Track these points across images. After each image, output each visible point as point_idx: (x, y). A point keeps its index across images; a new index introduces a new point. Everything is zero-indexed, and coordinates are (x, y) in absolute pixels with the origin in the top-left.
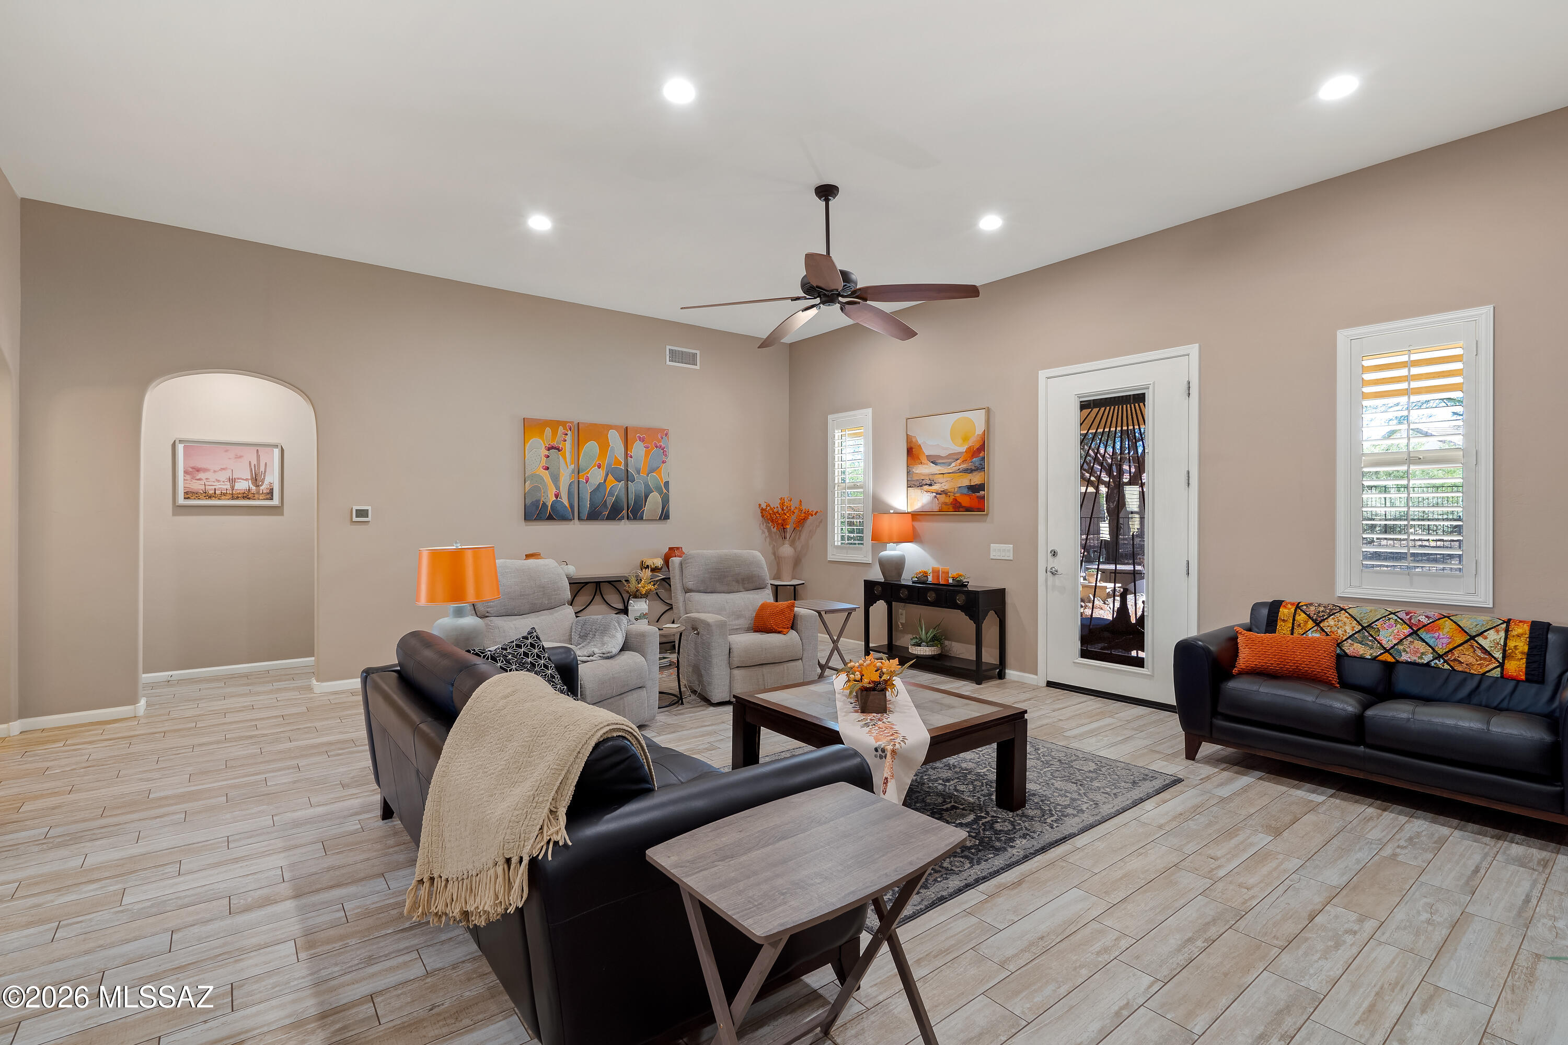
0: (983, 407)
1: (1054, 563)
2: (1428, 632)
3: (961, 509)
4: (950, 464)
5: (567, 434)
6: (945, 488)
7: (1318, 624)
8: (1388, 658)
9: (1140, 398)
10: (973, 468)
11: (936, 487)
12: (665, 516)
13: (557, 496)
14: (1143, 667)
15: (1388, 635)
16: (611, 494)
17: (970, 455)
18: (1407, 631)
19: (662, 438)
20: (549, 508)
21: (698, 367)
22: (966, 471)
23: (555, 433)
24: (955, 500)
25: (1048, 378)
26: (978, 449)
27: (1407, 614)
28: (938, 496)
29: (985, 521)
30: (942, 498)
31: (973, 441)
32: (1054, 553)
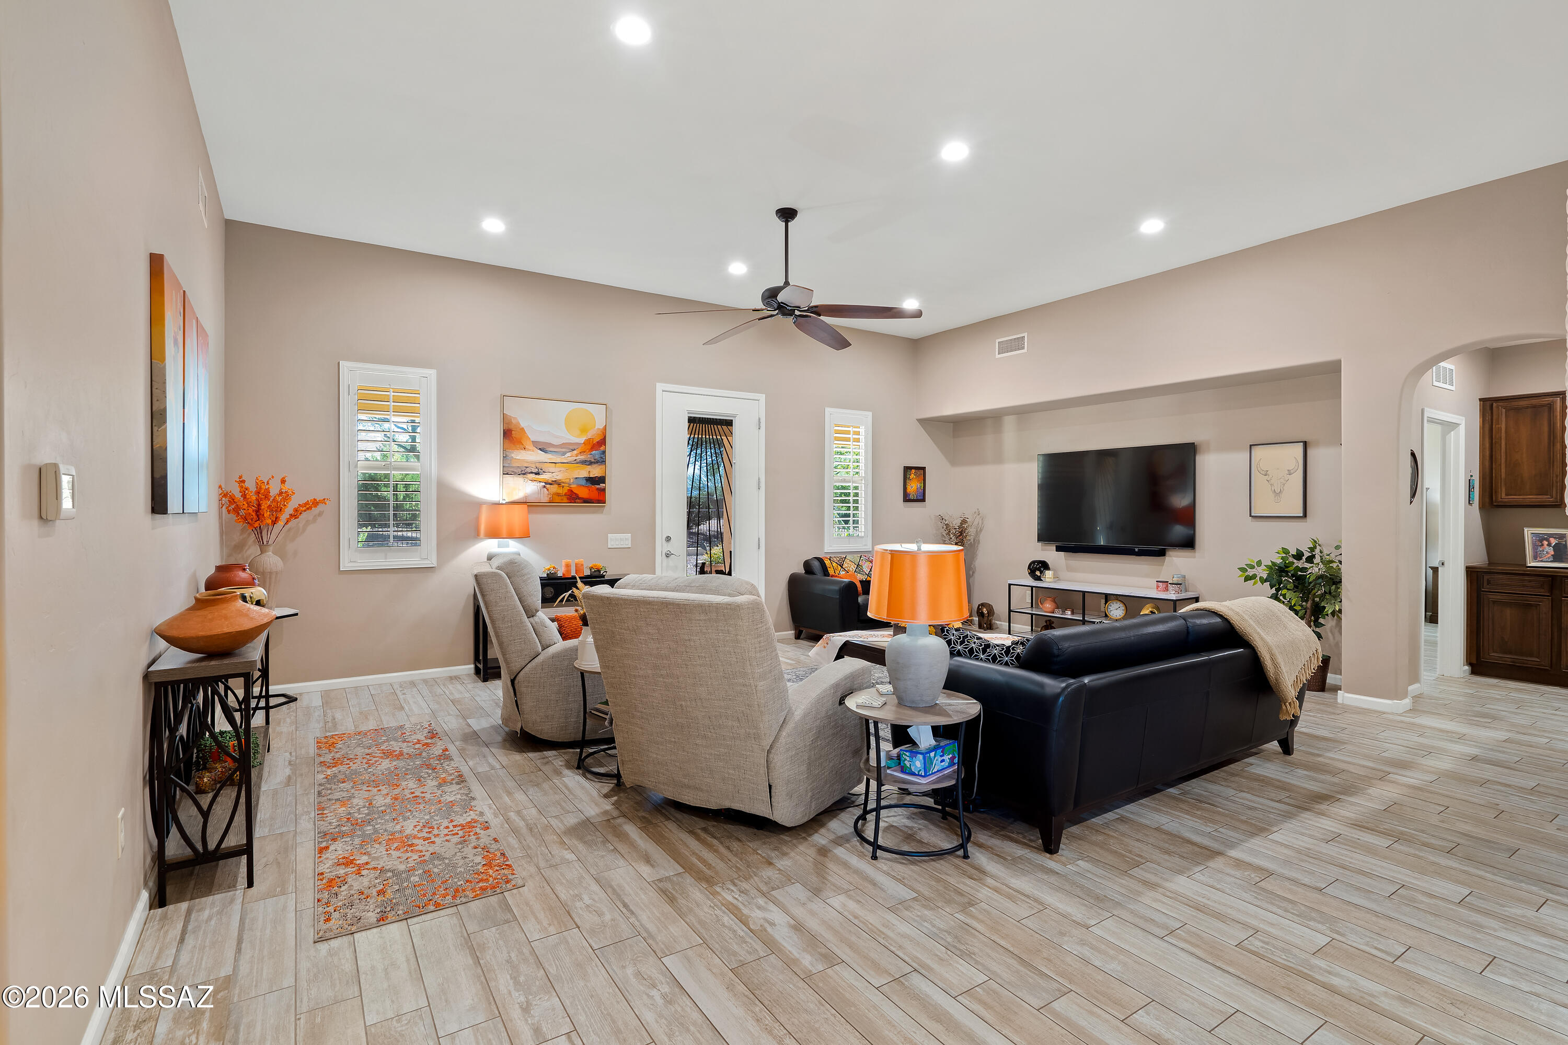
0: (601, 402)
1: (668, 547)
3: (578, 501)
4: (564, 454)
5: (180, 314)
7: (842, 567)
9: (729, 423)
10: (593, 460)
11: (543, 477)
17: (590, 447)
21: (206, 224)
22: (584, 462)
24: (571, 491)
25: (663, 391)
26: (598, 442)
27: (865, 556)
28: (548, 486)
29: (603, 512)
30: (554, 489)
31: (593, 434)
32: (668, 539)
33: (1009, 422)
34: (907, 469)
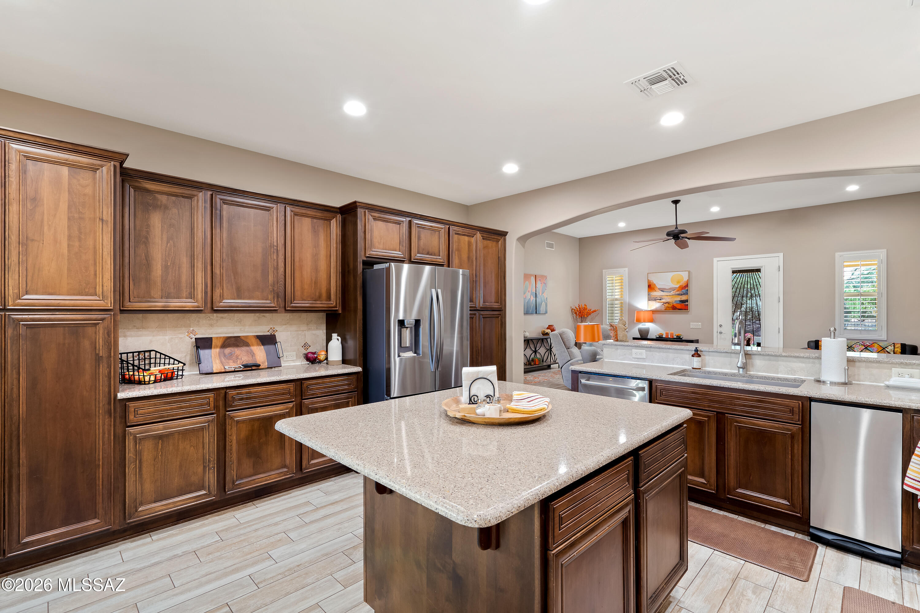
0: (687, 270)
1: (720, 329)
2: (871, 347)
3: (676, 309)
4: (671, 292)
6: (668, 301)
9: (758, 270)
10: (682, 294)
11: (663, 301)
12: (546, 312)
15: (858, 349)
16: (532, 303)
17: (681, 289)
18: (864, 347)
19: (545, 280)
21: (554, 249)
22: (679, 295)
24: (673, 306)
25: (718, 261)
26: (685, 286)
27: (863, 342)
28: (664, 304)
29: (688, 314)
30: (667, 305)
31: (683, 283)
32: (721, 326)
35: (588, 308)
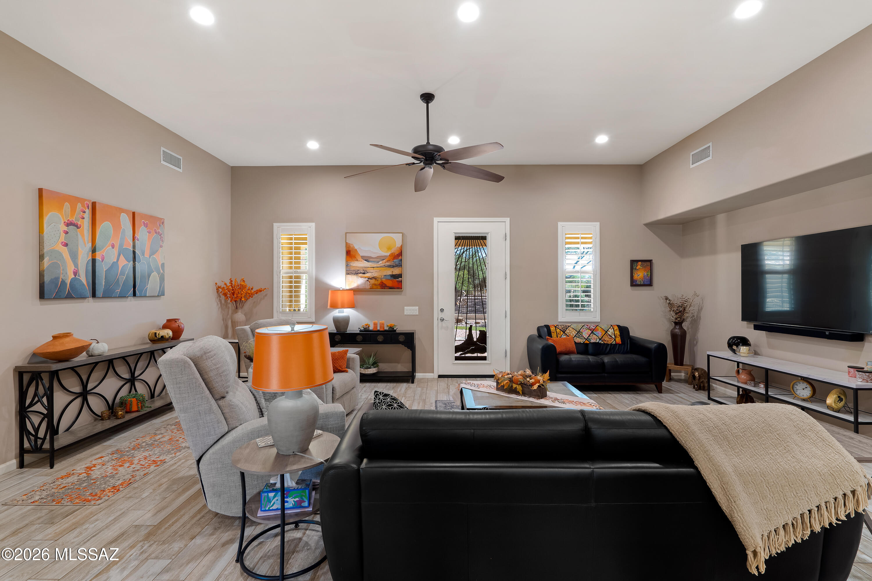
0: (400, 232)
1: (441, 315)
2: (596, 331)
3: (386, 288)
4: (378, 262)
5: (84, 212)
6: (375, 275)
7: (564, 333)
8: (587, 342)
9: (484, 238)
10: (394, 265)
11: (367, 275)
12: (161, 294)
13: (75, 273)
14: (486, 360)
15: (586, 334)
16: (122, 273)
17: (392, 258)
18: (590, 332)
19: (160, 226)
20: (68, 285)
21: (181, 171)
22: (389, 266)
23: (73, 209)
24: (382, 282)
25: (438, 222)
26: (397, 255)
27: (588, 326)
28: (369, 280)
29: (401, 294)
30: (373, 281)
31: (395, 250)
32: (442, 310)
33: (721, 218)
34: (633, 263)
35: (249, 284)
